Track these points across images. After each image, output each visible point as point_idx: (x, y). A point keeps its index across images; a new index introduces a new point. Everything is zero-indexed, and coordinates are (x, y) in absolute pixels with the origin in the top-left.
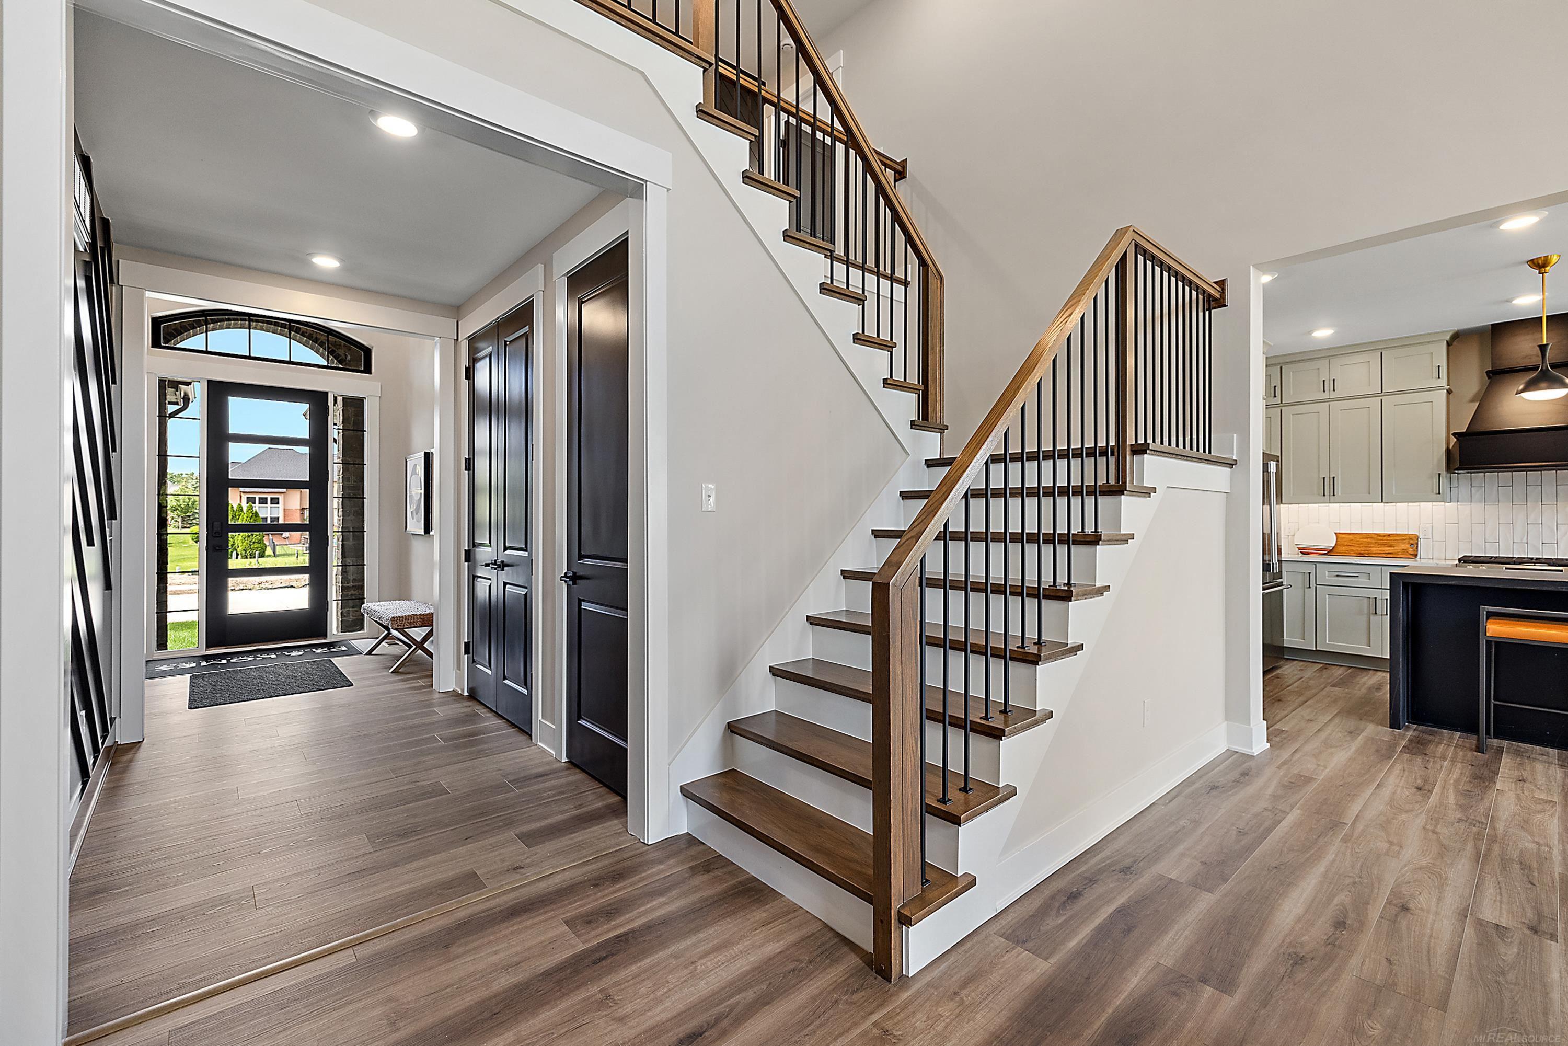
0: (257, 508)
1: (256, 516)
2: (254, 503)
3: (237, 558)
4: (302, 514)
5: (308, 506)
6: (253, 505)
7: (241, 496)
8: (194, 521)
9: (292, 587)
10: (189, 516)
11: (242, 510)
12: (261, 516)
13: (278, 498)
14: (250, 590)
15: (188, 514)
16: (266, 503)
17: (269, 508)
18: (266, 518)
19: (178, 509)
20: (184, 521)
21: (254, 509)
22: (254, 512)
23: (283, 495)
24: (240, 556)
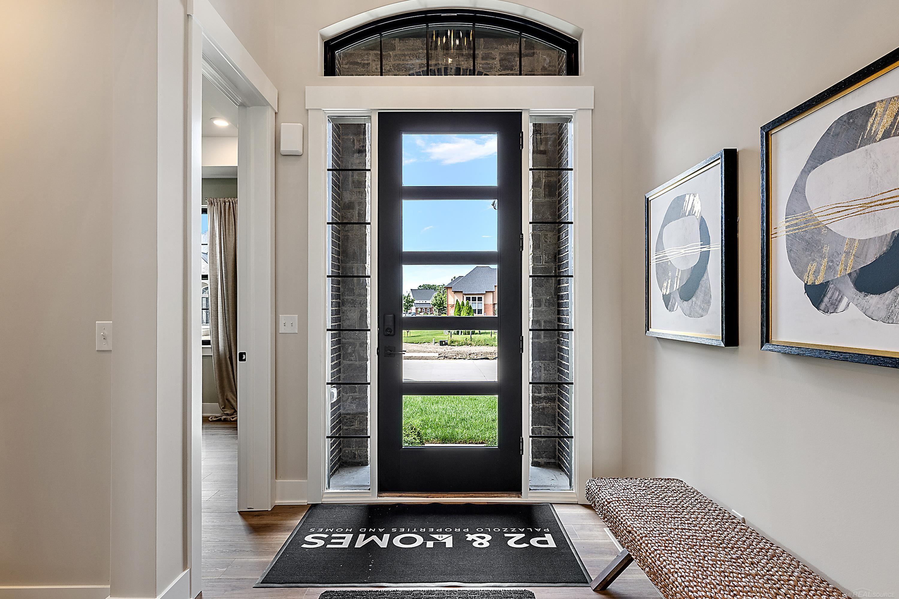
0: (471, 304)
1: (470, 309)
2: (470, 301)
3: (461, 334)
4: (494, 307)
5: (497, 302)
6: (469, 302)
7: (463, 297)
8: (444, 312)
9: (488, 359)
10: (441, 309)
11: (464, 305)
12: (473, 308)
13: (481, 298)
14: (464, 359)
15: (441, 308)
16: (476, 301)
17: (477, 303)
18: (476, 310)
19: (436, 305)
20: (439, 311)
21: (469, 304)
22: (469, 306)
23: (484, 295)
24: (463, 333)
